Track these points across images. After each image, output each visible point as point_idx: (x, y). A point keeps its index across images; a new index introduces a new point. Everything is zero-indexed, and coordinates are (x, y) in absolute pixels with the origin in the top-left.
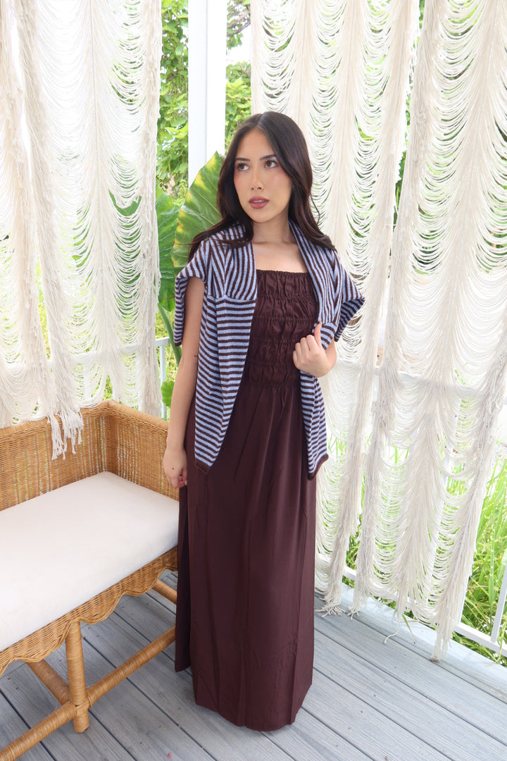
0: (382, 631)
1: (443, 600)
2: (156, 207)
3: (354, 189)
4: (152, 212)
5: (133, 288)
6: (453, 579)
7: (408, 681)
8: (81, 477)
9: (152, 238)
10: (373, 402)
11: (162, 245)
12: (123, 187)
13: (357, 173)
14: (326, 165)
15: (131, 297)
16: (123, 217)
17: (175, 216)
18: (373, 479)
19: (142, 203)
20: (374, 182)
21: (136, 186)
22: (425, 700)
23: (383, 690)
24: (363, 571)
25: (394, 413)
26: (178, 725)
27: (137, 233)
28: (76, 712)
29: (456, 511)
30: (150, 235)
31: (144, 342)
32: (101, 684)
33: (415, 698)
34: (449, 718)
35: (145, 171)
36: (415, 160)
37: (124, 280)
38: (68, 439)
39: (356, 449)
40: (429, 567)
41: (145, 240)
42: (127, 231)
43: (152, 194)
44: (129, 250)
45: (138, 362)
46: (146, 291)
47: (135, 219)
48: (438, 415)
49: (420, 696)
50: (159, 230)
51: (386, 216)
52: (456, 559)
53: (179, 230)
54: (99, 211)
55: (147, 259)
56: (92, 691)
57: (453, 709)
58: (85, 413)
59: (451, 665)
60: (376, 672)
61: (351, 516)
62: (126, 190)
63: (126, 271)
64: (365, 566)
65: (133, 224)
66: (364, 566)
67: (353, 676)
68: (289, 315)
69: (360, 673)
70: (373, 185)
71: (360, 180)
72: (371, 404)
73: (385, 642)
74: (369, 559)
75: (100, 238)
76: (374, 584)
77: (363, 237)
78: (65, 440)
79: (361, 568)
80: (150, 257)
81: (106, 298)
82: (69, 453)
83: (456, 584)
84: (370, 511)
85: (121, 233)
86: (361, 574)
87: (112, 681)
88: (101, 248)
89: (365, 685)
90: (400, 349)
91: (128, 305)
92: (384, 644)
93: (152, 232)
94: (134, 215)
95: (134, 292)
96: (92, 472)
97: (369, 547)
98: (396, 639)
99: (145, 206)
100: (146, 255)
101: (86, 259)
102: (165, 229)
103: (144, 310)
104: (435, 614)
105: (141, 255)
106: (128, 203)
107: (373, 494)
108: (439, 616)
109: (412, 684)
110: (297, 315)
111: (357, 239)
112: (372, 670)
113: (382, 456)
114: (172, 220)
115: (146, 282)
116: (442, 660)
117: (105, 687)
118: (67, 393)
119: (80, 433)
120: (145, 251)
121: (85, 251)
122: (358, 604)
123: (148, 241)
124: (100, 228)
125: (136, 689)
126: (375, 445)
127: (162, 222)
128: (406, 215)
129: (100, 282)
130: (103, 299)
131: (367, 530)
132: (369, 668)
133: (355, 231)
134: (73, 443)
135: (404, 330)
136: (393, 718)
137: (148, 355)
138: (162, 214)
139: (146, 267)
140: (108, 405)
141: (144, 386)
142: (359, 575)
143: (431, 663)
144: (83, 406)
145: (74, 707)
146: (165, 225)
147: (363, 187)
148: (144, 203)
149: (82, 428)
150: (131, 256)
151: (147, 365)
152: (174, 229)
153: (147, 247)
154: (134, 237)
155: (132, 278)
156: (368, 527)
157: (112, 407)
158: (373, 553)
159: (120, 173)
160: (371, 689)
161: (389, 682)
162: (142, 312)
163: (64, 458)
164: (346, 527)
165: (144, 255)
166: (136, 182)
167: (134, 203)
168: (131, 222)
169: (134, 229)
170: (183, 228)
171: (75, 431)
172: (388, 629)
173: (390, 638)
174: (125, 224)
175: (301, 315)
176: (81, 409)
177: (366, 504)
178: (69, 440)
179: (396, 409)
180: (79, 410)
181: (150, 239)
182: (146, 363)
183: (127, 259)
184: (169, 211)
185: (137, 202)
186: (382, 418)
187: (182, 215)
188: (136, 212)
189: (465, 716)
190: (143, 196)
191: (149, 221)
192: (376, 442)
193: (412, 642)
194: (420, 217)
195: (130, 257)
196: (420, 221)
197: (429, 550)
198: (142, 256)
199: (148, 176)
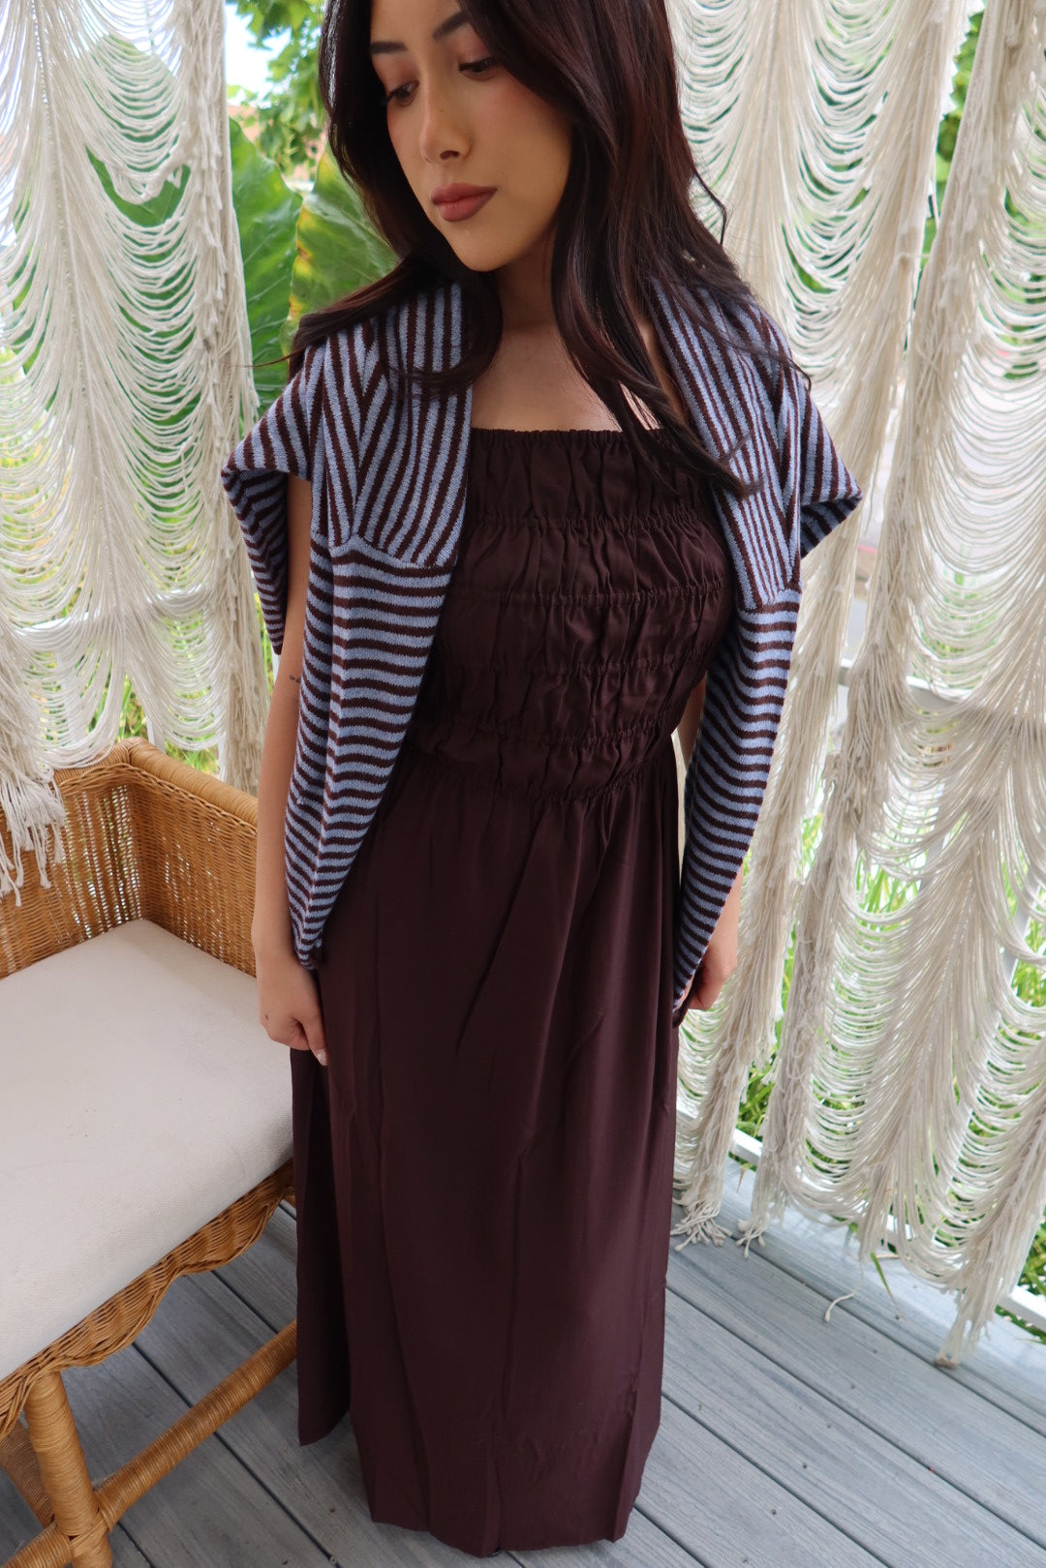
0: (819, 1286)
1: (979, 1239)
2: (237, 200)
3: (809, 141)
4: (223, 215)
5: (183, 436)
6: (1011, 1201)
7: (883, 1424)
8: (75, 939)
9: (226, 292)
10: (829, 758)
11: (260, 310)
12: (129, 136)
13: (822, 91)
14: (725, 67)
15: (179, 461)
16: (137, 230)
17: (290, 226)
18: (817, 949)
19: (193, 186)
20: (872, 118)
21: (173, 131)
22: (925, 1476)
23: (823, 1451)
24: (778, 1151)
25: (887, 790)
26: (328, 1556)
27: (184, 274)
28: (72, 1552)
29: (1037, 1042)
30: (221, 284)
31: (222, 584)
32: (134, 1471)
33: (899, 1471)
34: (985, 1529)
35: (194, 87)
36: (1013, 41)
37: (156, 416)
38: (24, 854)
39: (775, 871)
40: (950, 1162)
41: (208, 299)
42: (150, 273)
43: (221, 160)
44: (164, 327)
45: (210, 632)
46: (217, 444)
47: (174, 237)
48: (1010, 805)
49: (913, 1467)
50: (248, 271)
51: (903, 229)
52: (1027, 1152)
53: (302, 268)
54: (61, 214)
55: (216, 355)
56: (111, 1493)
57: (993, 1500)
58: (67, 780)
59: (984, 1379)
60: (808, 1402)
61: (754, 1026)
62: (139, 145)
63: (159, 387)
64: (784, 1141)
65: (169, 252)
66: (782, 1143)
67: (750, 1411)
68: (621, 581)
69: (768, 1405)
70: (867, 129)
71: (829, 111)
72: (822, 760)
73: (828, 1317)
74: (795, 1127)
75: (72, 297)
76: (806, 1180)
77: (829, 291)
78: (17, 857)
79: (774, 1143)
80: (224, 348)
81: (102, 469)
82: (31, 888)
83: (1016, 1212)
84: (804, 1022)
85: (132, 277)
86: (775, 1157)
87: (162, 1462)
88: (76, 324)
89: (781, 1436)
90: (915, 619)
91: (167, 485)
92: (824, 1320)
93: (226, 275)
94: (169, 221)
95: (184, 447)
96: (102, 924)
97: (797, 1102)
98: (852, 1306)
99: (200, 195)
100: (213, 341)
101: (34, 356)
102: (267, 265)
103: (215, 498)
104: (958, 1266)
105: (197, 342)
106: (147, 189)
107: (815, 983)
108: (967, 1272)
109: (894, 1433)
110: (648, 582)
111: (809, 299)
112: (798, 1394)
113: (844, 891)
114: (284, 239)
115: (217, 420)
116: (962, 1365)
117: (146, 1478)
118: (14, 735)
119: (58, 834)
120: (209, 332)
121: (27, 334)
122: (762, 1218)
123: (215, 301)
124: (69, 264)
125: (228, 1456)
126: (828, 866)
127: (254, 247)
128: (969, 226)
129: (82, 424)
130: (95, 468)
131: (795, 1065)
132: (790, 1389)
133: (802, 272)
134: (42, 862)
135: (930, 567)
136: (850, 1529)
137: (233, 617)
138: (257, 219)
139: (214, 377)
140: (130, 758)
141: (227, 699)
142: (767, 1158)
143: (934, 1372)
144: (63, 763)
145: (66, 1541)
146: (266, 252)
147: (838, 137)
148: (198, 187)
149: (66, 823)
150: (170, 346)
151: (233, 642)
152: (288, 263)
153: (214, 318)
154: (176, 289)
155: (176, 409)
156: (797, 1057)
157: (141, 764)
158: (806, 1113)
159: (118, 92)
160: (796, 1448)
161: (840, 1428)
162: (210, 501)
163: (19, 903)
164: (741, 1050)
165: (206, 342)
166: (169, 124)
167: (167, 185)
168: (161, 245)
169: (175, 267)
170: (312, 262)
171: (44, 833)
172: (833, 1279)
173: (837, 1304)
174: (142, 251)
175: (660, 580)
176: (56, 771)
177: (795, 1003)
178: (29, 857)
179: (892, 779)
180: (49, 777)
181: (220, 295)
182: (228, 638)
183: (157, 354)
184: (275, 209)
185: (177, 182)
186: (851, 801)
187: (306, 223)
188: (176, 217)
189: (1022, 1520)
190: (193, 165)
191: (214, 241)
192: (830, 860)
193: (890, 1315)
194: (1007, 231)
195: (161, 349)
196: (1008, 243)
197: (953, 1123)
198: (201, 346)
199: (203, 103)
